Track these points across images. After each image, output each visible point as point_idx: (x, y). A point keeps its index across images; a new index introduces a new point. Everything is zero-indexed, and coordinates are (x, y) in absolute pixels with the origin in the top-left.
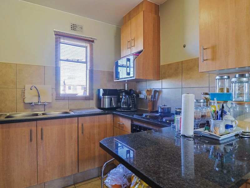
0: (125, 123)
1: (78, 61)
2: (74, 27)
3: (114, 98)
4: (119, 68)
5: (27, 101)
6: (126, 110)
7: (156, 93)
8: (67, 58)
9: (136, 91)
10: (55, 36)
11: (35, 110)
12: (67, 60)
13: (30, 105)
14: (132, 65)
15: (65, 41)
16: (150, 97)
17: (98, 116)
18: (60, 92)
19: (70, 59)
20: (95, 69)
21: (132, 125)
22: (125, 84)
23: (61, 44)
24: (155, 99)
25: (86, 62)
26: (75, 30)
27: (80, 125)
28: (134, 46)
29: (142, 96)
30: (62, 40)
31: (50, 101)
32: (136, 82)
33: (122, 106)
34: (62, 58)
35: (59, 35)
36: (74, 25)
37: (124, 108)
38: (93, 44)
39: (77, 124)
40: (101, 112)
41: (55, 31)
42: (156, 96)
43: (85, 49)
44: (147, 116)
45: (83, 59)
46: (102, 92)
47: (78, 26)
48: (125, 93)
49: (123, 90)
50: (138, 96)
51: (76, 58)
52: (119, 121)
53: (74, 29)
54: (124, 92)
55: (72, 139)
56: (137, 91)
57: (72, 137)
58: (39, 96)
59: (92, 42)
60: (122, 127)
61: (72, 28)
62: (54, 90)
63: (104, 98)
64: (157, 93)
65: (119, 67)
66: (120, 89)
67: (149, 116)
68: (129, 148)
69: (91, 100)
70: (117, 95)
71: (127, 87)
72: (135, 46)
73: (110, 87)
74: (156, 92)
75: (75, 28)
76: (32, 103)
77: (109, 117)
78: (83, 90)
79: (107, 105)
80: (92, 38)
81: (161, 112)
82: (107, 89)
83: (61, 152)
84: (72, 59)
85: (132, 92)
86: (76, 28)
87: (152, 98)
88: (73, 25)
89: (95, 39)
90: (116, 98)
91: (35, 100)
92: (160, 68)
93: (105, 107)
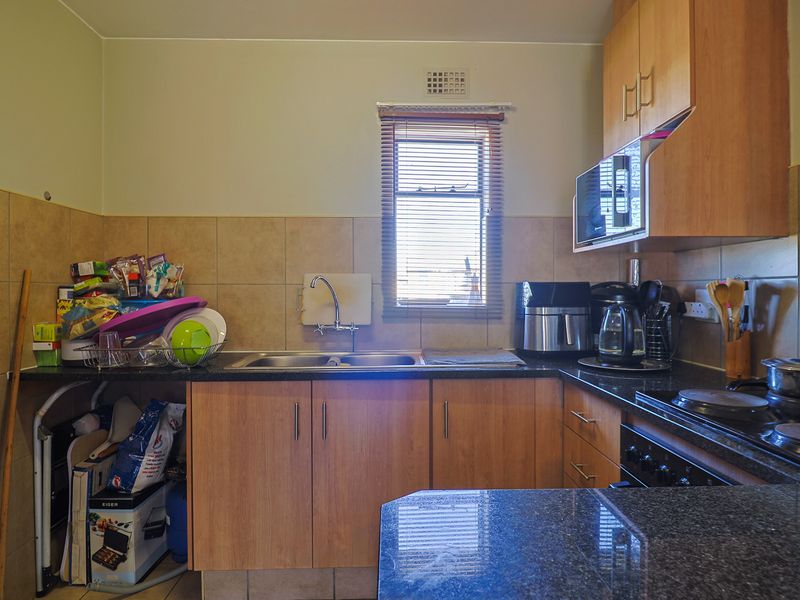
0: (599, 420)
1: (453, 193)
2: (438, 83)
3: (571, 315)
4: (602, 200)
5: (307, 320)
6: (616, 368)
7: (767, 299)
8: (418, 186)
9: (676, 291)
10: (381, 123)
11: (329, 345)
12: (420, 193)
13: (312, 332)
14: (636, 182)
15: (409, 133)
16: (734, 315)
17: (500, 382)
18: (395, 295)
19: (429, 187)
20: (506, 212)
21: (627, 437)
22: (628, 263)
23: (400, 145)
24: (760, 327)
25: (479, 194)
26: (440, 91)
27: (438, 407)
28: (652, 101)
29: (696, 310)
30: (400, 132)
31: (367, 321)
32: (675, 252)
33: (602, 350)
34: (402, 187)
35: (392, 117)
36: (438, 77)
37: (610, 359)
38: (501, 125)
39: (427, 402)
40: (514, 368)
41: (381, 109)
42: (766, 313)
43: (476, 147)
44: (698, 404)
45: (470, 183)
46: (527, 293)
47: (449, 77)
48: (626, 298)
49: (617, 286)
50: (679, 308)
51: (446, 184)
52: (580, 408)
53: (438, 88)
54: (618, 292)
55: (412, 449)
56: (681, 289)
57: (412, 443)
58: (337, 307)
59: (498, 120)
60: (589, 433)
61: (432, 88)
62: (379, 289)
63: (533, 315)
64: (774, 300)
65: (604, 196)
66: (608, 281)
67: (710, 406)
68: (623, 522)
69: (493, 321)
70: (586, 306)
71: (640, 272)
72: (658, 101)
73: (564, 273)
74: (766, 291)
75: (440, 85)
76: (317, 326)
77: (545, 390)
78: (470, 288)
79: (545, 342)
80: (496, 107)
81: (783, 393)
82: (556, 281)
83: (379, 484)
84: (433, 186)
85: (653, 294)
86: (443, 83)
87: (746, 320)
88: (432, 77)
89: (508, 108)
90: (583, 318)
91: (326, 318)
92: (786, 180)
93: (538, 349)
